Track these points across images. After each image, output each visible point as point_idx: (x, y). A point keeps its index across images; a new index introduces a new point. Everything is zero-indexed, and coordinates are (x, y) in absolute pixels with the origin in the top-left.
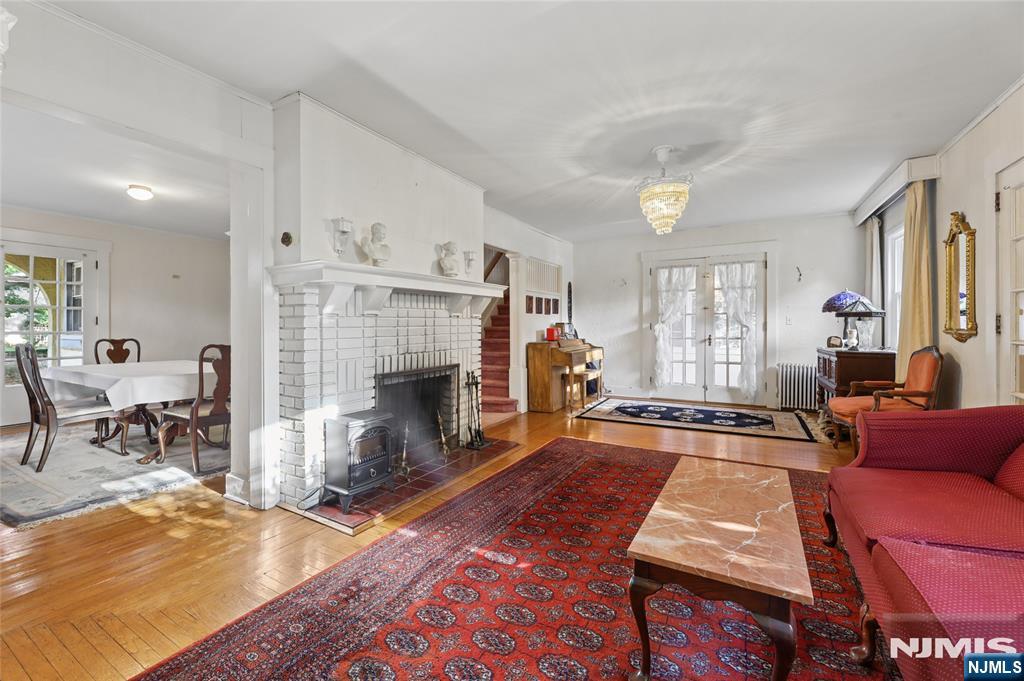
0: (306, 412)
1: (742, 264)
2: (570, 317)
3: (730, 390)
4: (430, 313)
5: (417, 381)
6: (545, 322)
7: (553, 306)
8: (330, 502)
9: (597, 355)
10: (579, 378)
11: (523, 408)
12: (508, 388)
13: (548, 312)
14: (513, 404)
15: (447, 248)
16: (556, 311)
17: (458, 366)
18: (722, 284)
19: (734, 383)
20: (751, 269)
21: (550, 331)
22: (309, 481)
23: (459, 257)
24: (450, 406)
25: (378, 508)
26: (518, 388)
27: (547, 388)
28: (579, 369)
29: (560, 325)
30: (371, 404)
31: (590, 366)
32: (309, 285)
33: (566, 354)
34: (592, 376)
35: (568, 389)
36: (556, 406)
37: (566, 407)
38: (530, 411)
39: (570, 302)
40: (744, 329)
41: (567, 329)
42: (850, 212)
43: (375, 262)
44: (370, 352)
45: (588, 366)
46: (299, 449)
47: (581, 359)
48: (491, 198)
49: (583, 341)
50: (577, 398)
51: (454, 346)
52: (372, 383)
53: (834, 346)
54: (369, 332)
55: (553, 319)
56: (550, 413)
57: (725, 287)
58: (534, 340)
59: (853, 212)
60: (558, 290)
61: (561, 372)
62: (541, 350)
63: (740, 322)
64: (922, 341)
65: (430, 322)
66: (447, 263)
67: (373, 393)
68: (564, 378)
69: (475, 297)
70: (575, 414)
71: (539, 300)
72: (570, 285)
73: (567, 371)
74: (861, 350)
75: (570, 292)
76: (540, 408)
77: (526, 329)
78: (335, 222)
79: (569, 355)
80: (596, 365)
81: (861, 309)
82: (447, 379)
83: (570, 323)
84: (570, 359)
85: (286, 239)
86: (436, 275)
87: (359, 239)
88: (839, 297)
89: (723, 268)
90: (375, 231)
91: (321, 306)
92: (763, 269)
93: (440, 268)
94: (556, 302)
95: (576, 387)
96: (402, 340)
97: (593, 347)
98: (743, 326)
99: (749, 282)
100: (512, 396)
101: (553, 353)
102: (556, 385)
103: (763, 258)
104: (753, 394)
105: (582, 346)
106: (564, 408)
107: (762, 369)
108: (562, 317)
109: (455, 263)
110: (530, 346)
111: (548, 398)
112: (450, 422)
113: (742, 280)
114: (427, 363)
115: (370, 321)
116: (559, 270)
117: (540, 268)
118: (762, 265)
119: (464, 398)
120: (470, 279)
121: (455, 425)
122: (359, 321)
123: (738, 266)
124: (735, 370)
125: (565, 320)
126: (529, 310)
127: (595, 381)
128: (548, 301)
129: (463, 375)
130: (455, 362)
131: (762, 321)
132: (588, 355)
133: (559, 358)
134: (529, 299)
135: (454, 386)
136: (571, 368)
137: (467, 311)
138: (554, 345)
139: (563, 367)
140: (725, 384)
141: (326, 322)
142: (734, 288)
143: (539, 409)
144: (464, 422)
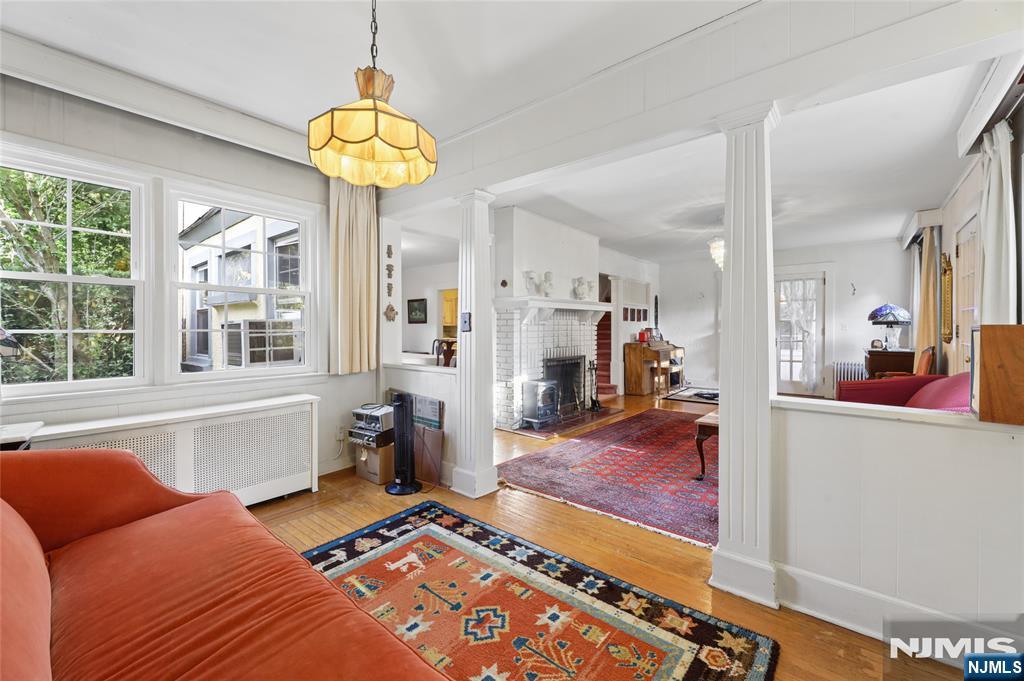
0: (515, 378)
1: (804, 280)
2: (656, 323)
3: (792, 382)
4: (569, 323)
5: (563, 365)
6: (637, 327)
7: (642, 315)
8: (527, 427)
9: (679, 353)
10: (665, 371)
11: (621, 391)
12: (609, 377)
13: (639, 320)
14: (614, 388)
15: (580, 281)
16: (645, 319)
17: (584, 357)
18: (787, 297)
19: (796, 378)
20: (812, 285)
21: (642, 335)
22: (516, 415)
23: (586, 286)
24: (580, 383)
25: (554, 431)
26: (617, 377)
27: (639, 377)
28: (665, 364)
29: (649, 330)
30: (541, 376)
31: (673, 362)
32: (516, 309)
33: (655, 351)
34: (675, 369)
35: (656, 379)
36: (647, 391)
37: (654, 392)
38: (625, 394)
39: (656, 311)
40: (806, 334)
41: (654, 333)
42: (897, 238)
43: (547, 295)
44: (541, 346)
45: (671, 363)
46: (510, 397)
47: (667, 356)
48: (604, 243)
49: (668, 342)
50: (663, 386)
51: (582, 344)
52: (541, 364)
53: (876, 347)
54: (541, 335)
55: (643, 325)
56: (643, 396)
57: (789, 299)
58: (629, 342)
59: (900, 239)
60: (647, 302)
61: (650, 366)
62: (635, 349)
63: (801, 328)
64: (929, 343)
65: (569, 328)
66: (580, 290)
67: (542, 370)
68: (653, 371)
69: (596, 312)
70: (662, 396)
71: (633, 311)
72: (656, 298)
73: (655, 365)
74: (890, 350)
75: (656, 304)
76: (633, 390)
77: (624, 333)
78: (527, 272)
79: (657, 352)
80: (678, 361)
81: (891, 319)
82: (577, 365)
83: (656, 328)
84: (657, 356)
85: (504, 284)
86: (572, 299)
87: (537, 281)
88: (881, 309)
89: (788, 284)
90: (547, 276)
91: (521, 320)
92: (822, 286)
93: (575, 293)
94: (645, 311)
95: (662, 378)
96: (556, 340)
97: (676, 348)
98: (805, 331)
99: (811, 294)
100: (613, 382)
101: (644, 351)
102: (646, 375)
103: (821, 276)
104: (812, 386)
105: (666, 346)
106: (652, 393)
107: (820, 365)
108: (650, 323)
109: (583, 289)
110: (626, 346)
111: (640, 385)
112: (579, 393)
113: (804, 293)
114: (568, 354)
115: (541, 328)
116: (647, 286)
117: (633, 286)
118: (822, 282)
119: (588, 378)
120: (591, 301)
121: (582, 395)
122: (536, 328)
123: (801, 282)
124: (798, 367)
125: (653, 326)
126: (626, 319)
127: (677, 374)
128: (639, 311)
129: (587, 363)
130: (583, 354)
131: (821, 327)
132: (672, 353)
133: (649, 354)
134: (626, 310)
135: (582, 370)
136: (659, 363)
137: (589, 321)
138: (645, 345)
139: (652, 362)
140: (788, 379)
141: (524, 328)
142: (796, 300)
143: (634, 392)
144: (588, 393)
